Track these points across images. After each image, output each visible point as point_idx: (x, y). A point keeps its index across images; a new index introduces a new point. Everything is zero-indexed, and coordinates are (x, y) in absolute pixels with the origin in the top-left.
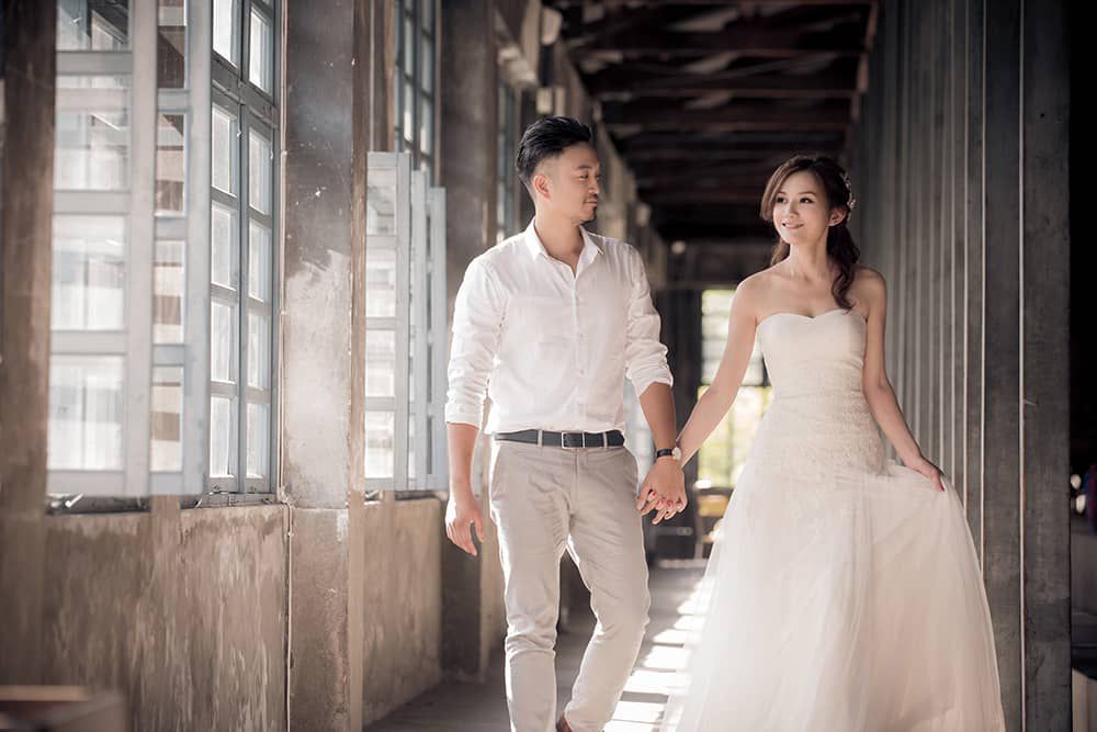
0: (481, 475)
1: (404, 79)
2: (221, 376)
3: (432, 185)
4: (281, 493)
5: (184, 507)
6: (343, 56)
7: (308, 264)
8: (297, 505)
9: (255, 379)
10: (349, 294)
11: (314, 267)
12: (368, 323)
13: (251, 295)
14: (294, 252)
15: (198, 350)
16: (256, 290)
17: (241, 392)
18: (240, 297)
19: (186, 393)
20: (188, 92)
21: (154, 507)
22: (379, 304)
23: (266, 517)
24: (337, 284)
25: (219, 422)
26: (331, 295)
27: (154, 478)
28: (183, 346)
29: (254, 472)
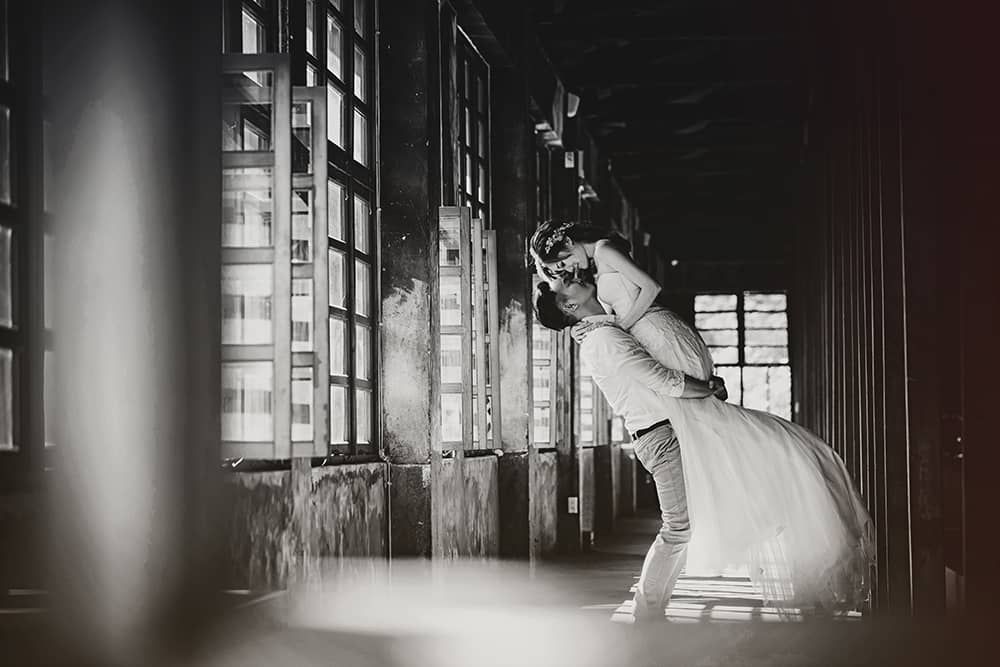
0: (527, 437)
1: (464, 149)
2: (338, 370)
3: (487, 228)
4: (382, 453)
5: (314, 465)
6: (420, 139)
7: (398, 289)
8: (393, 462)
9: (361, 373)
10: (427, 310)
11: (402, 291)
12: (442, 331)
13: (357, 313)
14: (387, 281)
15: (322, 356)
16: (361, 309)
17: (351, 383)
18: (349, 315)
19: (316, 385)
20: (312, 175)
21: (293, 465)
22: (449, 317)
23: (372, 471)
24: (419, 301)
25: (338, 404)
26: (415, 311)
27: (295, 446)
28: (312, 353)
29: (362, 438)
